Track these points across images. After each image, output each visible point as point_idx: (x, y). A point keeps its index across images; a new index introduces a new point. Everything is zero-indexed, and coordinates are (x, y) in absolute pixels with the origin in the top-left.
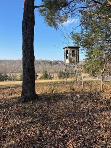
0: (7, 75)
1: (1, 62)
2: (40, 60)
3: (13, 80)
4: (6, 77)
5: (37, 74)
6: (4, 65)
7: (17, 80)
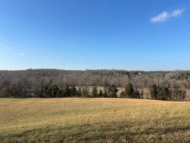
0: (75, 88)
1: (67, 73)
2: (113, 70)
3: (83, 96)
4: (74, 91)
5: (117, 89)
6: (70, 76)
7: (89, 96)
